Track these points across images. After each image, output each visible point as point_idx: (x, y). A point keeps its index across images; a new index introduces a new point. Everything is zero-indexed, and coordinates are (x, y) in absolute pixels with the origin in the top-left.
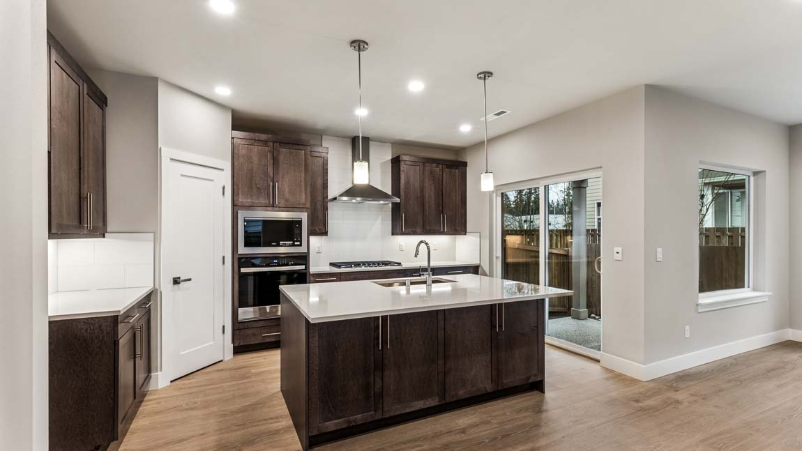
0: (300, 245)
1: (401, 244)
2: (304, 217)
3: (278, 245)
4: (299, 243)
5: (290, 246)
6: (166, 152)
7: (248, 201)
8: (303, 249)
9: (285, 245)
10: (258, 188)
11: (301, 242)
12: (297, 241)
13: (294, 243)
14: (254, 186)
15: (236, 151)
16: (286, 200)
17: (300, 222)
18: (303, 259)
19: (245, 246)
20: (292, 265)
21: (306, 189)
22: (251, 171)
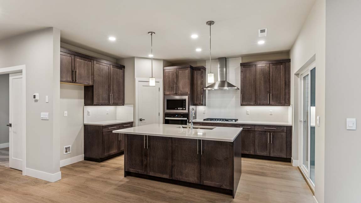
0: (185, 110)
1: (247, 110)
2: (186, 98)
3: (177, 109)
4: (185, 109)
5: (182, 110)
6: (137, 79)
7: (168, 93)
8: (186, 111)
9: (180, 109)
10: (172, 87)
11: (185, 108)
12: (184, 108)
13: (183, 109)
14: (170, 87)
15: (165, 74)
16: (181, 91)
17: (185, 100)
18: (187, 115)
19: (167, 109)
20: (182, 118)
21: (188, 87)
22: (169, 81)
